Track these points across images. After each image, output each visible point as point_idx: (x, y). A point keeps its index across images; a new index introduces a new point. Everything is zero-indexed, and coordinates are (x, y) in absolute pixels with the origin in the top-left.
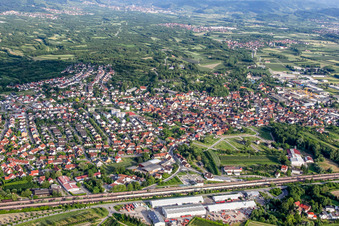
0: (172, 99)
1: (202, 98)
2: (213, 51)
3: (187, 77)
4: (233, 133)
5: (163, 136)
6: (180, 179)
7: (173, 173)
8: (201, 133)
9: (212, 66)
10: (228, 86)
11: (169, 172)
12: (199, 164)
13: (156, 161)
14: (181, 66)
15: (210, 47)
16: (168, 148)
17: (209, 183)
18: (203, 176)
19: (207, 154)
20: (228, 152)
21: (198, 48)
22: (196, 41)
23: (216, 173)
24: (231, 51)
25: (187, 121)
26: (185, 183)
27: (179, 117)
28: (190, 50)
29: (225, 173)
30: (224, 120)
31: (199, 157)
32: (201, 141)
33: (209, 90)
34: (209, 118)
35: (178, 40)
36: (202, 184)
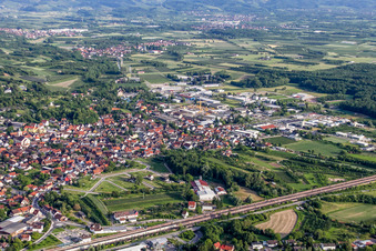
0: (20, 133)
1: (63, 128)
2: (62, 63)
3: (34, 101)
4: (115, 169)
5: (18, 184)
6: (58, 237)
7: (45, 231)
8: (72, 174)
9: (67, 84)
10: (95, 108)
11: (40, 231)
12: (79, 215)
13: (17, 218)
14: (22, 87)
15: (57, 58)
16: (30, 200)
17: (98, 236)
18: (87, 229)
19: (86, 200)
20: (115, 195)
21: (40, 59)
22: (34, 51)
23: (105, 223)
24: (88, 62)
25: (49, 161)
26: (64, 241)
27: (35, 157)
28: (29, 64)
29: (116, 221)
30: (100, 154)
31: (78, 206)
32: (74, 185)
33: (71, 117)
34: (79, 153)
35: (7, 52)
36: (89, 240)
